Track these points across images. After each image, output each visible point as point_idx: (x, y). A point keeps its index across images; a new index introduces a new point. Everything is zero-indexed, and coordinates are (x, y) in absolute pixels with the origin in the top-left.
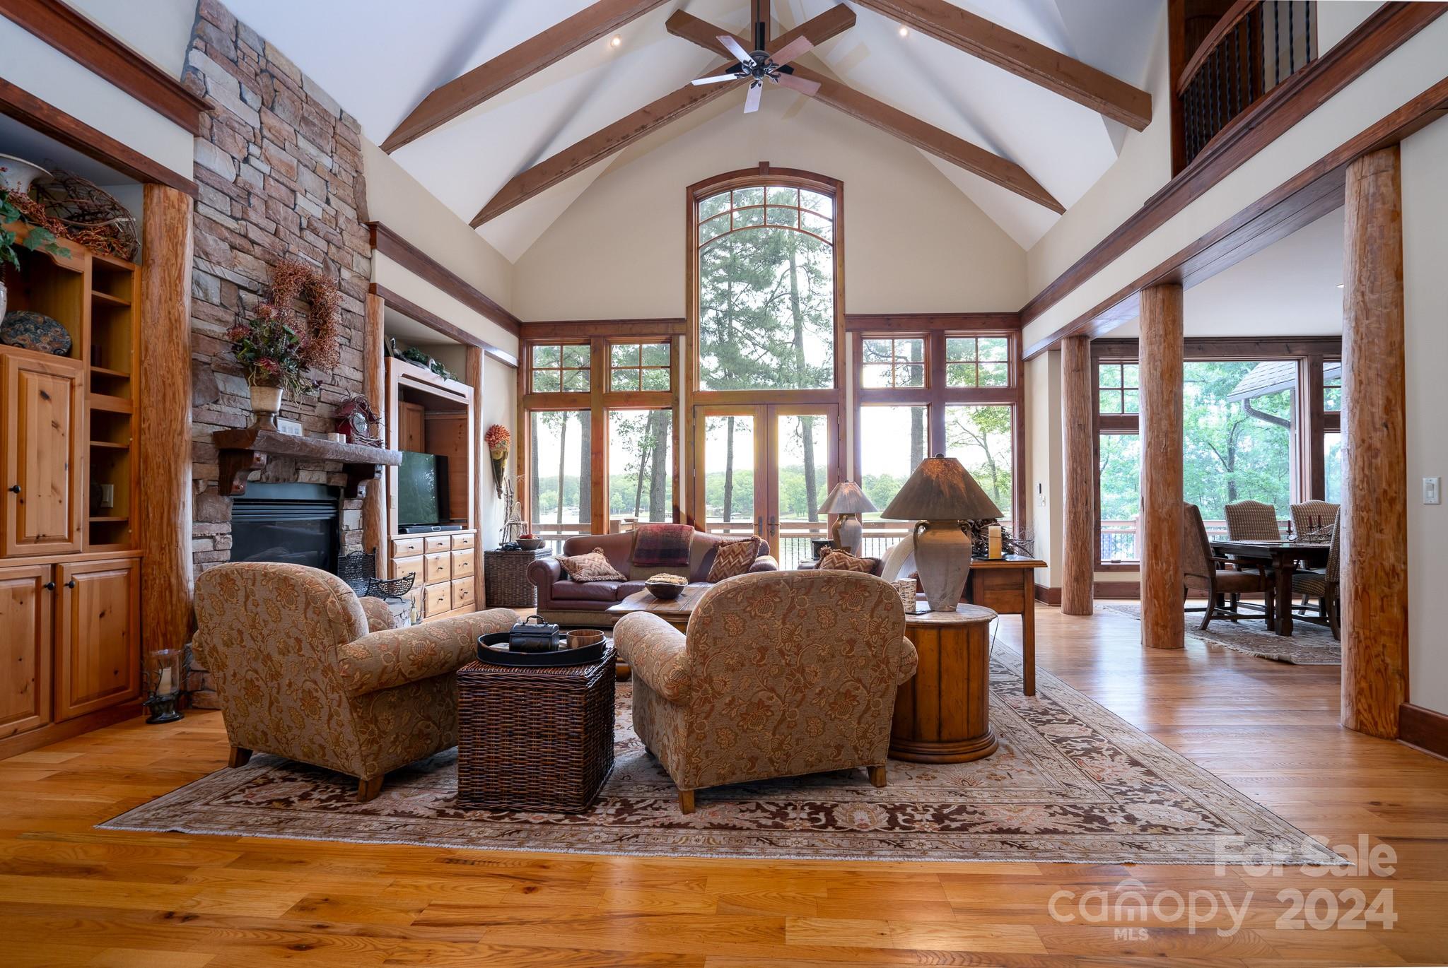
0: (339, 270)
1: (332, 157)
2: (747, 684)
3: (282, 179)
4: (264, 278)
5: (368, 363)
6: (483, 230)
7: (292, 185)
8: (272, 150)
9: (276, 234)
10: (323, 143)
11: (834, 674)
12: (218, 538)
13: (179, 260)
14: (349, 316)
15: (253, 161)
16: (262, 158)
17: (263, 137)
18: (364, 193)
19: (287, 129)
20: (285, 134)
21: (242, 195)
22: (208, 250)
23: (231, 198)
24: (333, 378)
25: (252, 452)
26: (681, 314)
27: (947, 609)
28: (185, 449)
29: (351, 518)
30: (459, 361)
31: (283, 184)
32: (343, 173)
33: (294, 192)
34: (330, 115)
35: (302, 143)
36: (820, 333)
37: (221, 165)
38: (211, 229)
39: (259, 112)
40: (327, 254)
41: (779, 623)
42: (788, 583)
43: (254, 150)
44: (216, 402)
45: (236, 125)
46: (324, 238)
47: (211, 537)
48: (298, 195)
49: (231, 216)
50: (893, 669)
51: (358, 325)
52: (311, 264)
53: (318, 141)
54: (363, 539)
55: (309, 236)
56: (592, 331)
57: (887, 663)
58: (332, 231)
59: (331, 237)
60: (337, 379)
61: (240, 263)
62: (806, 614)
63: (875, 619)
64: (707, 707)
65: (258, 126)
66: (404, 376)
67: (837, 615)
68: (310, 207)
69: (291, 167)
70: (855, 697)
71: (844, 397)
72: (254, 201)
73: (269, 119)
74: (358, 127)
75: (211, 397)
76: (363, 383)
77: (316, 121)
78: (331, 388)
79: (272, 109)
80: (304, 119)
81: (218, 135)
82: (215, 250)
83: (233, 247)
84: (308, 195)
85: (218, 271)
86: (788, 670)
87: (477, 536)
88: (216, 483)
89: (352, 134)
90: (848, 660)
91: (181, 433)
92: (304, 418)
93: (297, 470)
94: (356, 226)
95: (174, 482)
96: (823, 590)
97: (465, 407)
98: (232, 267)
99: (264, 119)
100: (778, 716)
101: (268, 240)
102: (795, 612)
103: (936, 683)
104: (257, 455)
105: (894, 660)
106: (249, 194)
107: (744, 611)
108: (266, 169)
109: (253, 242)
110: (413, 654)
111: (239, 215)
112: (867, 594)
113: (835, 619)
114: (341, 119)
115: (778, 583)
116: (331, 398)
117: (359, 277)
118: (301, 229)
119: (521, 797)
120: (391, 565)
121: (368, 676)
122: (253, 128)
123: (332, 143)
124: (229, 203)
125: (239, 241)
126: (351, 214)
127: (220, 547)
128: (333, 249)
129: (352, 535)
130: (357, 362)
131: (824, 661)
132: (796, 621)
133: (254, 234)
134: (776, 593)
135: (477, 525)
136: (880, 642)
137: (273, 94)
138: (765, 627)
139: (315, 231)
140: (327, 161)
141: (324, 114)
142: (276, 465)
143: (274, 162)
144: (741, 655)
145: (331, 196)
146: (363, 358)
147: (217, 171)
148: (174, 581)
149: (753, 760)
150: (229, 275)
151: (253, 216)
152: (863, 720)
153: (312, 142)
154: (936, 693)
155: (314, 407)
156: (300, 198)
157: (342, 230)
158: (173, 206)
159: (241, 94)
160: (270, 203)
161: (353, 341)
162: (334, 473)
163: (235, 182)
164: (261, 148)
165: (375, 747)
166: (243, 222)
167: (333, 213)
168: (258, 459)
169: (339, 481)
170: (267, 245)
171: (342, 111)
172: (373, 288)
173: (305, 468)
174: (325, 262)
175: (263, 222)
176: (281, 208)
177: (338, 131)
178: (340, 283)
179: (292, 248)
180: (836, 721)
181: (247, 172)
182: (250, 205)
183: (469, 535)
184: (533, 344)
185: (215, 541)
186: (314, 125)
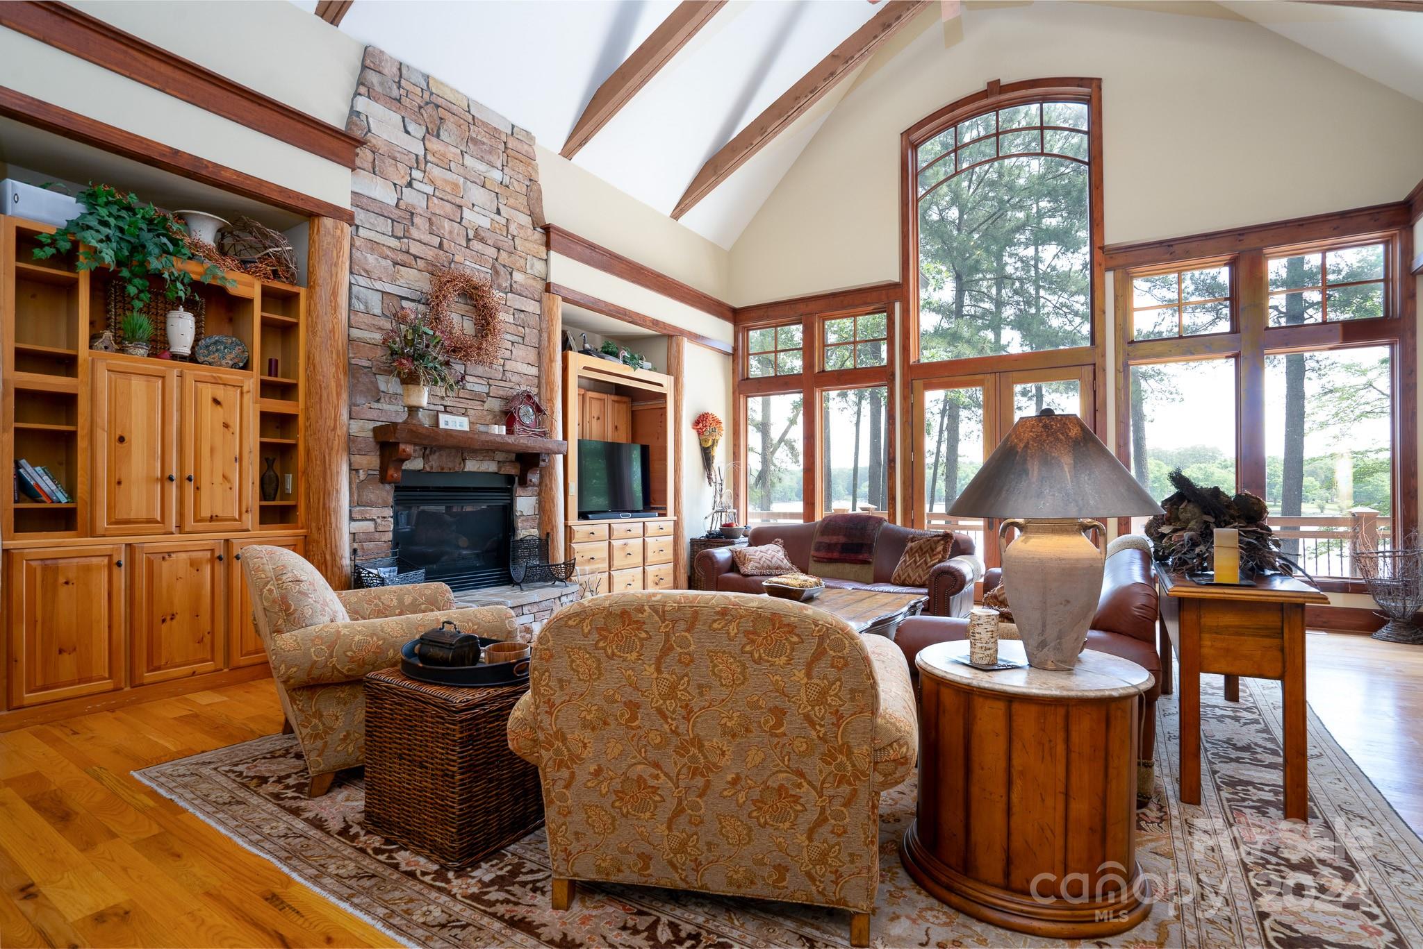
0: (511, 274)
1: (502, 170)
2: (617, 752)
3: (449, 197)
4: (427, 287)
5: (545, 359)
6: (684, 219)
7: (458, 201)
8: (436, 172)
9: (441, 246)
10: (492, 158)
11: (755, 757)
12: (379, 521)
13: (334, 279)
14: (522, 315)
15: (415, 184)
16: (426, 180)
17: (426, 162)
18: (539, 199)
19: (453, 152)
20: (451, 157)
21: (403, 218)
22: (367, 268)
23: (393, 221)
24: (504, 374)
25: (397, 444)
26: (896, 278)
27: (1050, 665)
28: (338, 442)
29: (525, 504)
30: (660, 351)
31: (447, 201)
32: (516, 183)
33: (460, 207)
34: (500, 132)
35: (469, 161)
36: (1155, 292)
37: (383, 192)
38: (372, 249)
39: (423, 140)
40: (496, 260)
41: (652, 669)
42: (656, 612)
43: (417, 174)
44: (378, 401)
45: (398, 155)
46: (494, 246)
47: (373, 520)
48: (464, 208)
49: (393, 236)
50: (864, 765)
51: (532, 323)
52: (478, 271)
53: (487, 157)
54: (539, 524)
55: (476, 245)
56: (803, 308)
57: (849, 754)
58: (502, 238)
59: (500, 244)
60: (508, 375)
61: (402, 276)
62: (692, 661)
63: (815, 681)
64: (565, 773)
65: (421, 153)
66: (585, 368)
67: (744, 667)
68: (476, 218)
69: (457, 185)
70: (796, 799)
71: (1104, 355)
72: (417, 220)
73: (434, 144)
74: (533, 139)
75: (373, 397)
76: (539, 377)
77: (485, 140)
78: (502, 384)
79: (438, 136)
80: (470, 140)
81: (380, 166)
82: (375, 267)
83: (395, 263)
84: (476, 208)
85: (378, 285)
86: (675, 741)
87: (677, 524)
88: (377, 473)
89: (526, 147)
90: (775, 740)
91: (334, 429)
92: (471, 412)
93: (464, 460)
94: (530, 231)
95: (328, 471)
96: (715, 626)
97: (663, 396)
98: (393, 281)
99: (428, 145)
100: (671, 804)
101: (431, 253)
102: (674, 655)
103: (1002, 791)
104: (402, 446)
105: (861, 750)
106: (412, 214)
107: (596, 646)
108: (429, 190)
109: (416, 257)
110: (351, 650)
111: (401, 234)
112: (795, 639)
113: (743, 673)
114: (512, 134)
115: (641, 610)
116: (501, 393)
117: (535, 278)
118: (469, 240)
119: (407, 833)
120: (568, 549)
121: (295, 669)
122: (417, 156)
123: (503, 157)
124: (390, 225)
125: (400, 257)
126: (526, 220)
127: (380, 528)
128: (503, 255)
129: (527, 520)
130: (532, 356)
131: (734, 736)
132: (678, 669)
133: (415, 249)
134: (640, 624)
135: (677, 511)
136: (832, 719)
137: (438, 122)
138: (630, 672)
139: (482, 240)
140: (497, 175)
141: (494, 132)
142: (441, 455)
143: (438, 183)
144: (600, 709)
145: (501, 206)
146: (539, 353)
147: (378, 198)
148: (328, 557)
149: (646, 859)
150: (389, 288)
151: (415, 233)
152: (816, 836)
153: (481, 159)
154: (1001, 806)
155: (484, 402)
156: (467, 214)
157: (514, 237)
158: (329, 233)
159: (405, 126)
160: (434, 219)
161: (527, 339)
162: (504, 462)
163: (397, 206)
164: (425, 172)
165: (319, 743)
166: (406, 240)
167: (504, 221)
168: (404, 451)
169: (512, 470)
170: (430, 258)
171: (513, 126)
172: (548, 288)
173: (472, 458)
174: (494, 268)
175: (426, 238)
176: (447, 224)
177: (509, 145)
178: (511, 285)
179: (457, 258)
180: (770, 830)
181: (409, 196)
182: (413, 225)
183: (667, 523)
184: (748, 330)
185: (376, 523)
186: (484, 143)
